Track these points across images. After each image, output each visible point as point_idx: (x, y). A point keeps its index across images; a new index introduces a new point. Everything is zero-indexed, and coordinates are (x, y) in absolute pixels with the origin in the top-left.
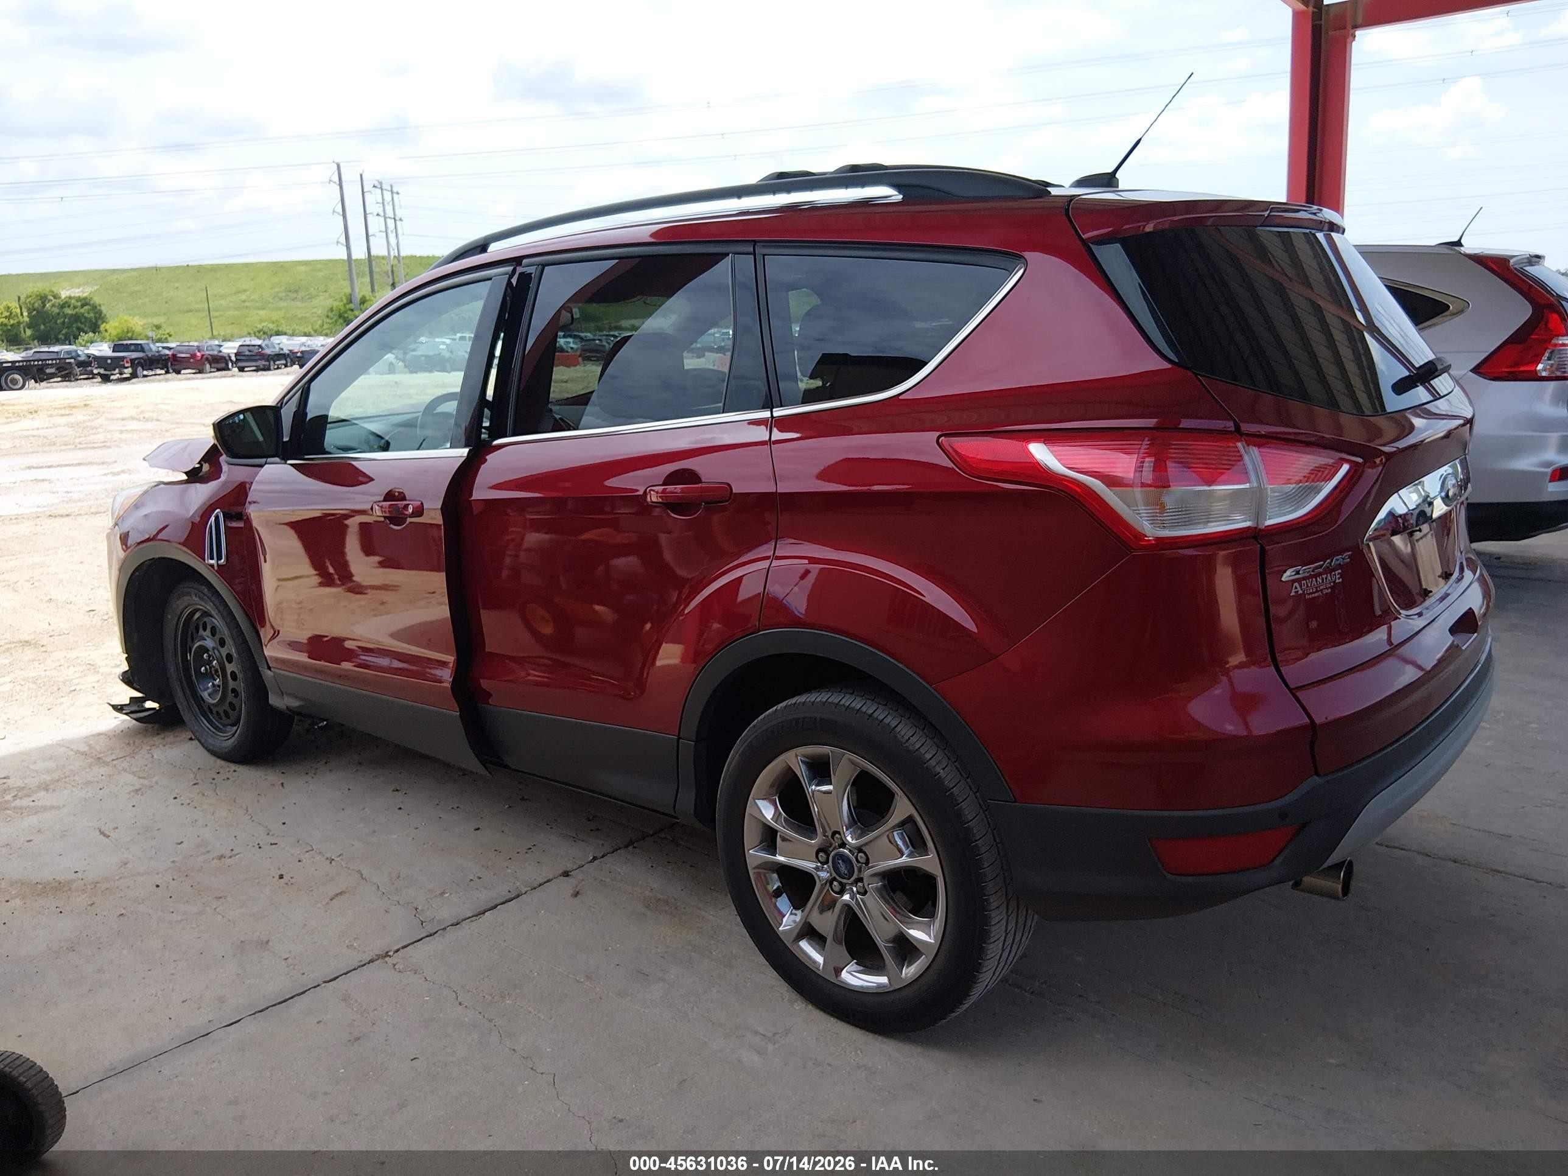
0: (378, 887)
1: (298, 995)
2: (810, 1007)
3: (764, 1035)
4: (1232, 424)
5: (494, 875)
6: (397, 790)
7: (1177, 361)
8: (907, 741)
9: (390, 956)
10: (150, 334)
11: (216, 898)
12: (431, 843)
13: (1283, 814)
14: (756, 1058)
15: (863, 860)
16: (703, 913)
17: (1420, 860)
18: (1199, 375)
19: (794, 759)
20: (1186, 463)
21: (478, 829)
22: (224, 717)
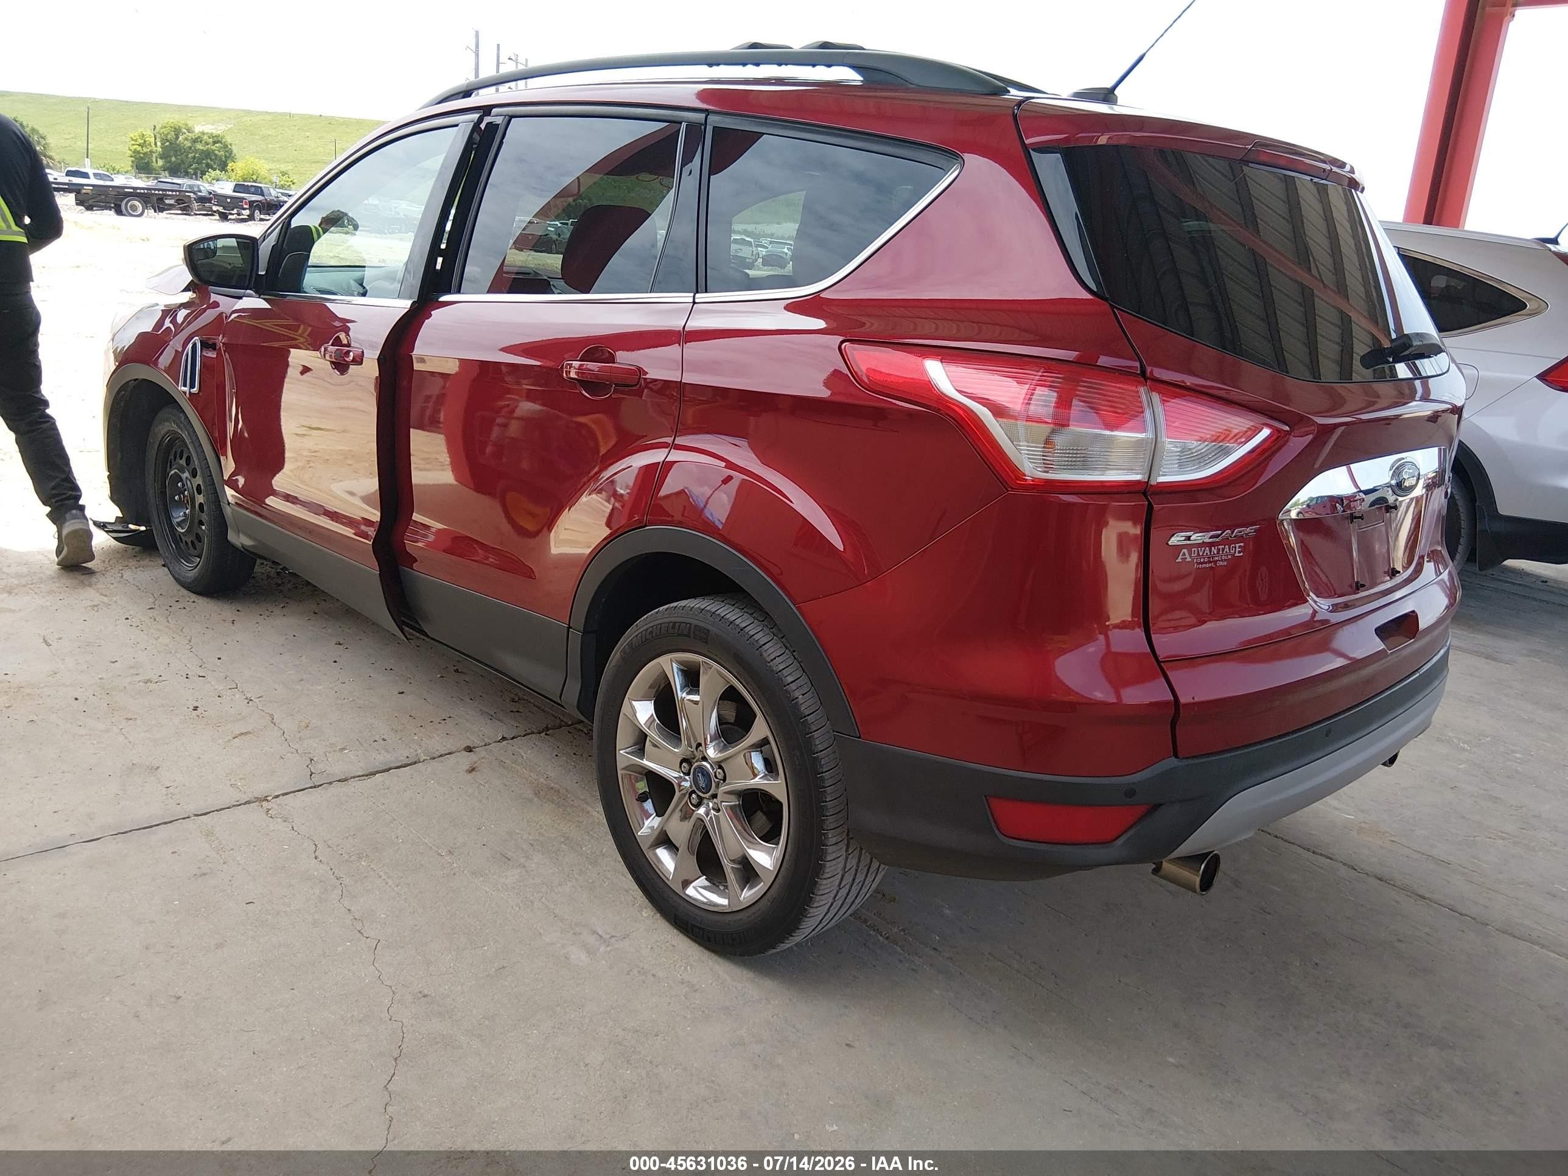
0: (284, 733)
1: (165, 823)
2: (658, 915)
3: (600, 936)
4: (1138, 364)
5: (399, 739)
6: (339, 644)
7: (1096, 290)
8: (772, 660)
9: (268, 801)
10: (274, 179)
11: (127, 719)
12: (351, 699)
13: (1130, 792)
14: (583, 956)
15: (720, 776)
16: (589, 809)
17: (1343, 871)
18: (1117, 308)
19: (670, 665)
20: (1092, 403)
21: (402, 693)
22: (191, 548)
